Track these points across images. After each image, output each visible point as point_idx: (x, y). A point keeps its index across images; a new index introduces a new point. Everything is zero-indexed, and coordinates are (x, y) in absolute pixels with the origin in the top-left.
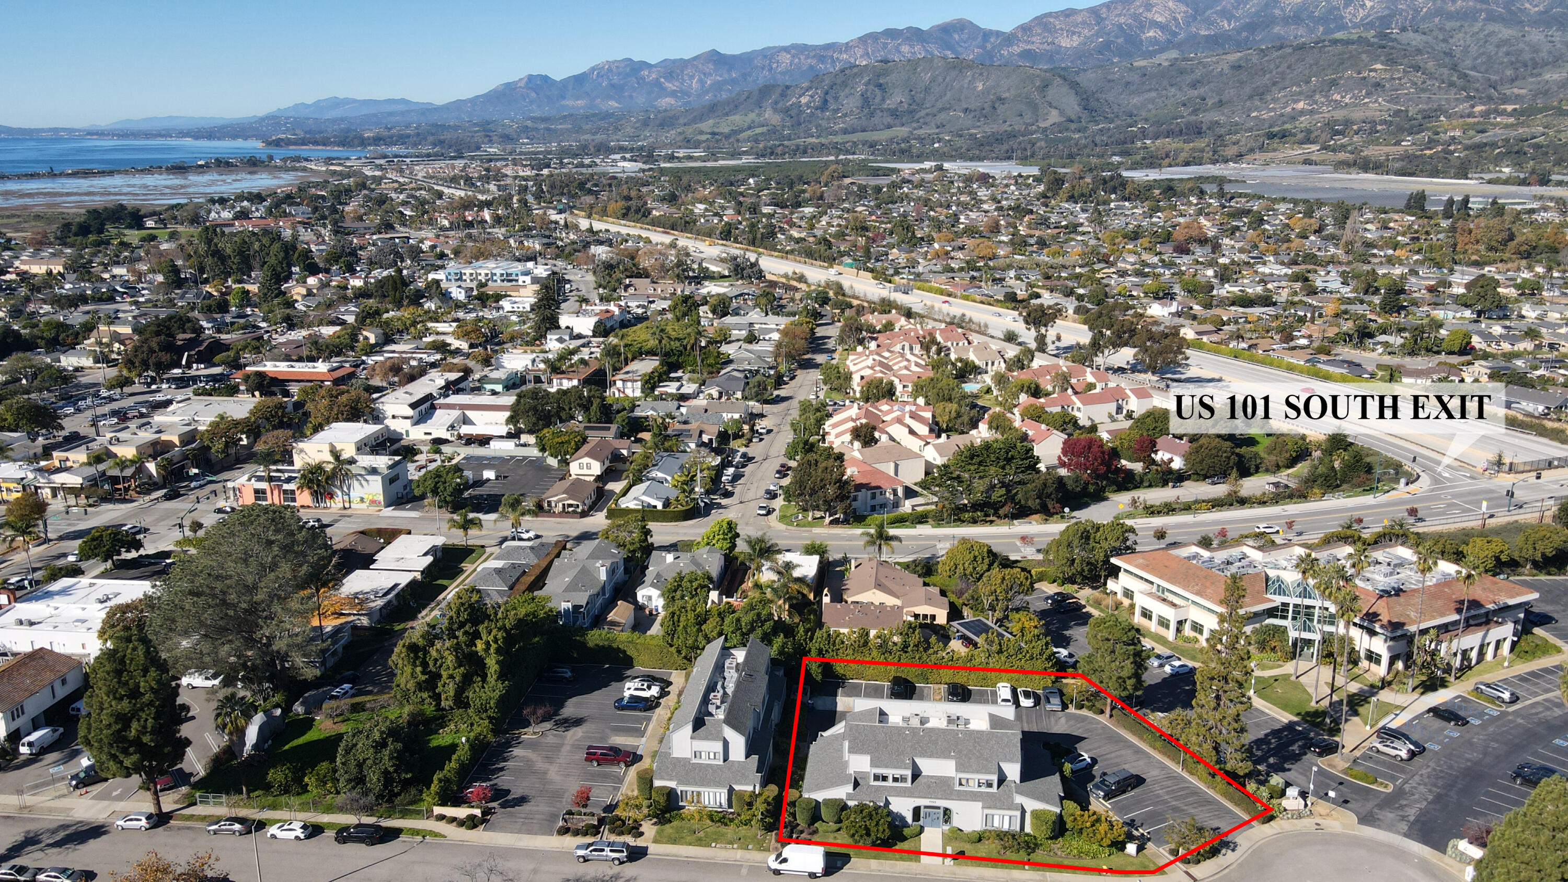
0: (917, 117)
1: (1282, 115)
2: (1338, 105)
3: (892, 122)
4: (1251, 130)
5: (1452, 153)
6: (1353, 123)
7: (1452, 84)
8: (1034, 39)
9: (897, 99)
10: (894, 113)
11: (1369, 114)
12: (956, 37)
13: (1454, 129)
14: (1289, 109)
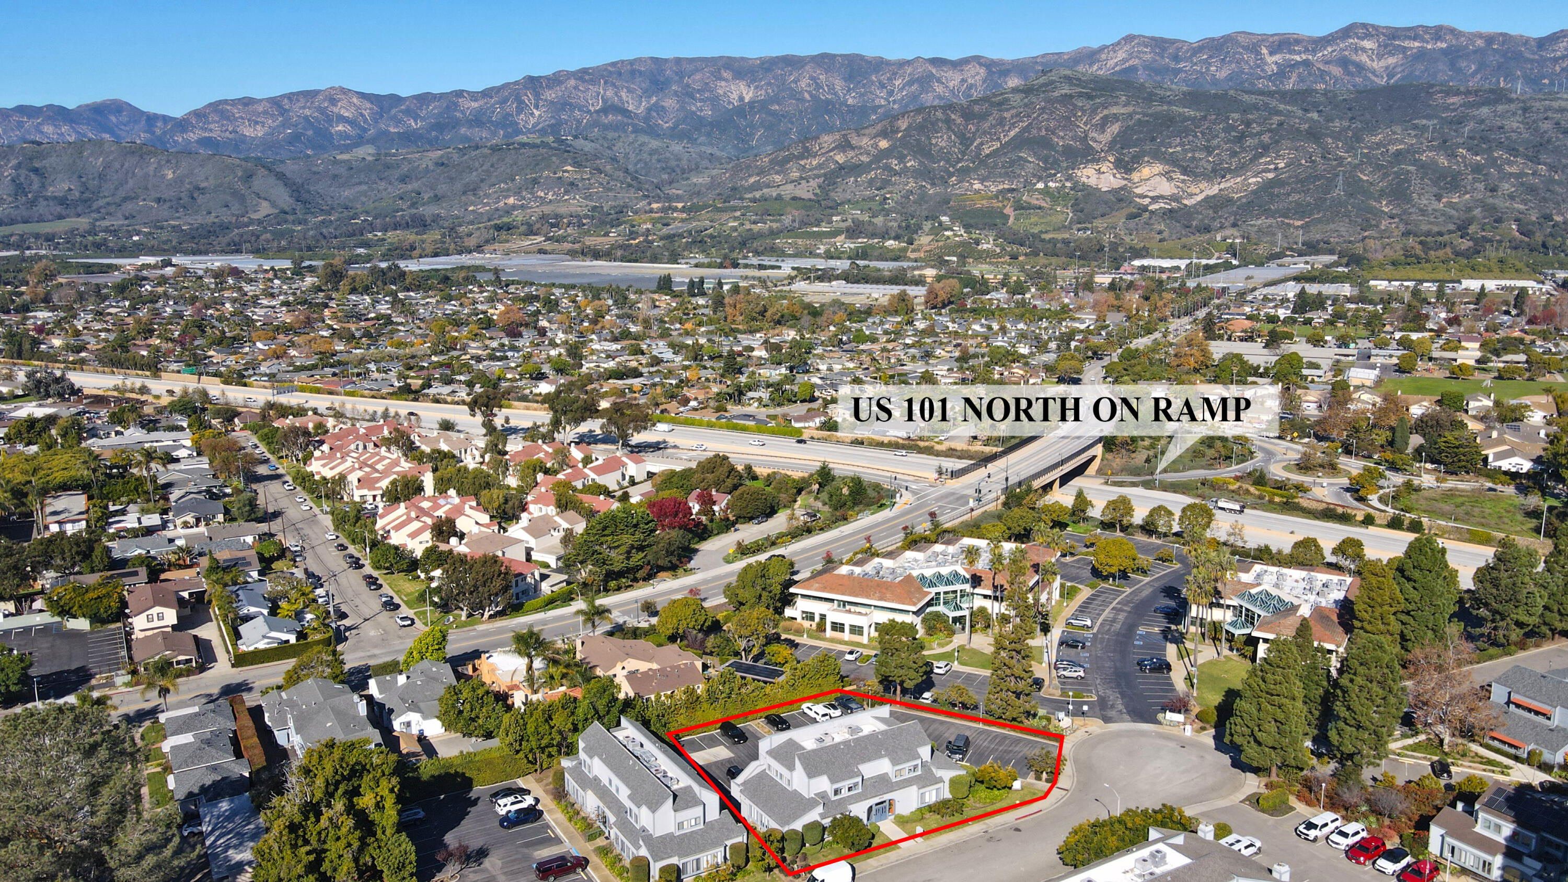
0: (95, 206)
1: (497, 209)
2: (543, 201)
3: (64, 213)
4: (472, 223)
5: (652, 242)
6: (562, 217)
7: (630, 185)
8: (212, 126)
9: (61, 186)
10: (62, 201)
11: (573, 209)
12: (113, 119)
13: (645, 223)
14: (501, 204)
